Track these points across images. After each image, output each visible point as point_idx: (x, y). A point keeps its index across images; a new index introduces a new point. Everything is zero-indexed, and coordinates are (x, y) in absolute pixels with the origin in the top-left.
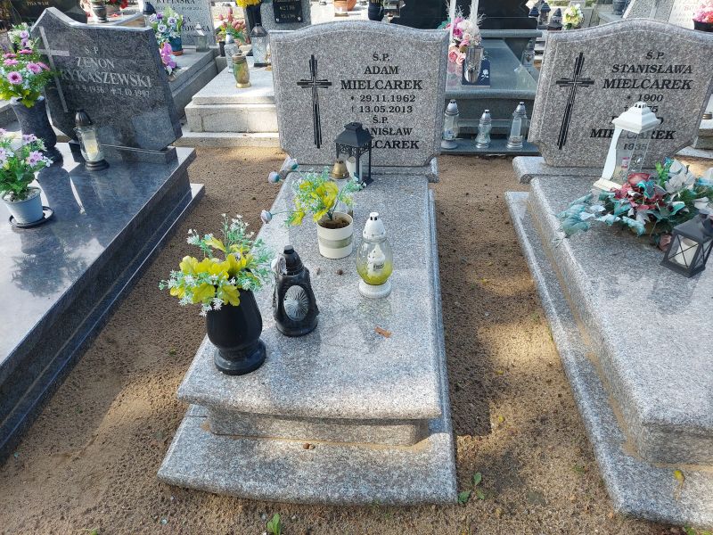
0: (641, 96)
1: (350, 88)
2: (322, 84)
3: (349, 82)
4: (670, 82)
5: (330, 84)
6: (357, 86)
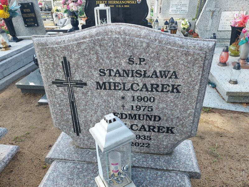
0: (134, 97)
4: (158, 86)
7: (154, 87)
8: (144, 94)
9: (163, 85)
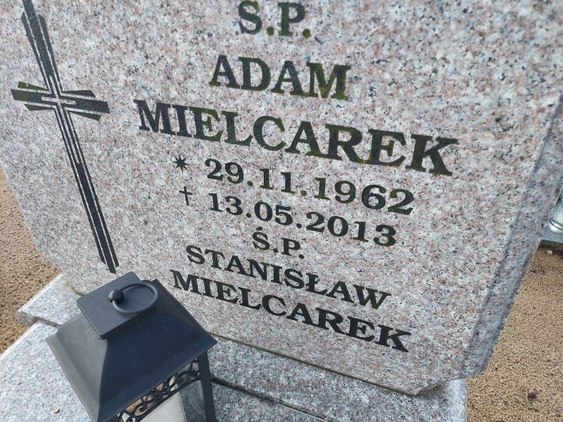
1: (168, 130)
2: (80, 104)
3: (162, 108)
5: (103, 107)
6: (191, 126)
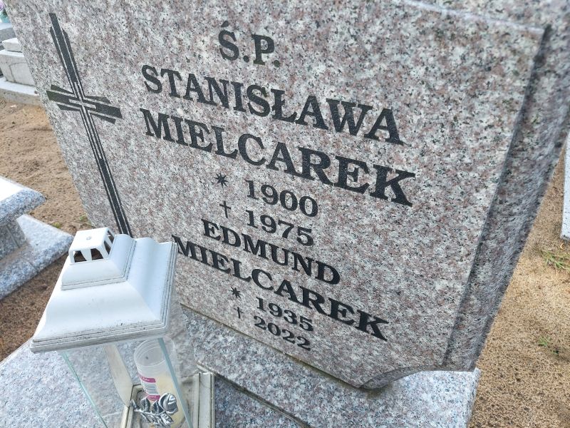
0: (251, 185)
7: (315, 164)
8: (282, 182)
9: (344, 162)
